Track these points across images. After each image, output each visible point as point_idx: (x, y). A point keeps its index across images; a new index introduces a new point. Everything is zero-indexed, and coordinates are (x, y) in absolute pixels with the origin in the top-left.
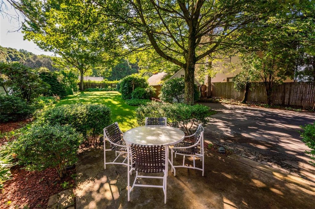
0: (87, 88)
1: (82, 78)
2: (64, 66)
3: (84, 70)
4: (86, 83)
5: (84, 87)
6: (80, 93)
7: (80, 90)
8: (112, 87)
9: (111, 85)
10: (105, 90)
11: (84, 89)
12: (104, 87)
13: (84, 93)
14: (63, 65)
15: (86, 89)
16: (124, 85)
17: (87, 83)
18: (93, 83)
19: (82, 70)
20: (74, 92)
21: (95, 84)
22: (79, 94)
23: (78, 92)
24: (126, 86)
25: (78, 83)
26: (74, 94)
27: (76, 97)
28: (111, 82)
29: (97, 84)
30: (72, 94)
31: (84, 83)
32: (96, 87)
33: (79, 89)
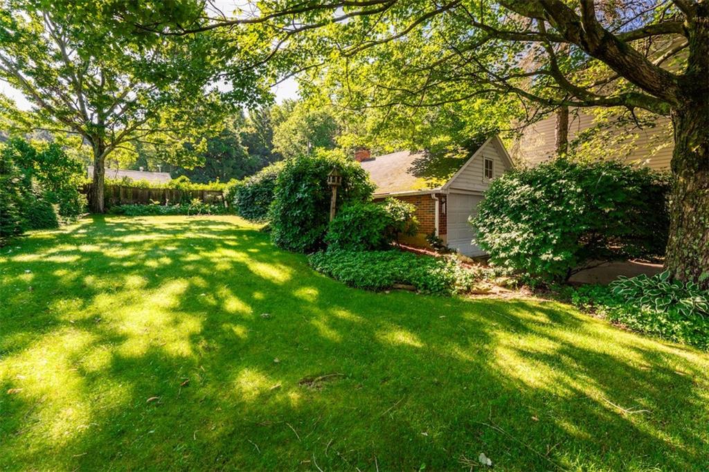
0: (118, 204)
1: (99, 168)
2: (29, 125)
3: (107, 142)
4: (113, 186)
5: (106, 200)
6: (89, 221)
7: (92, 209)
8: (204, 201)
9: (201, 195)
10: (184, 213)
11: (105, 206)
12: (176, 201)
13: (107, 219)
14: (24, 122)
15: (112, 208)
16: (294, 190)
17: (117, 189)
18: (138, 188)
19: (101, 141)
20: (60, 219)
21: (147, 192)
22: (84, 227)
23: (84, 217)
24: (305, 192)
25: (84, 186)
26: (63, 227)
27: (65, 239)
28: (201, 187)
29: (153, 192)
30: (53, 225)
31: (105, 186)
32: (149, 202)
33: (86, 207)
